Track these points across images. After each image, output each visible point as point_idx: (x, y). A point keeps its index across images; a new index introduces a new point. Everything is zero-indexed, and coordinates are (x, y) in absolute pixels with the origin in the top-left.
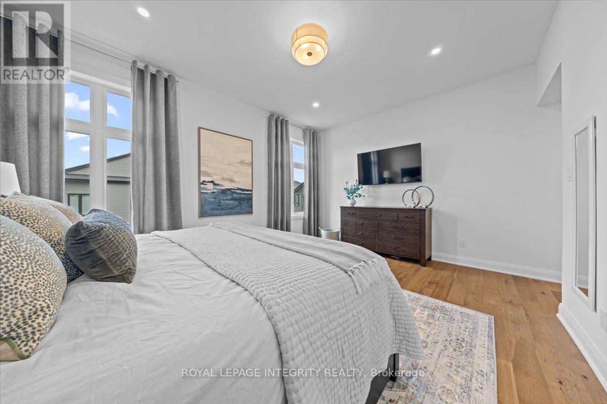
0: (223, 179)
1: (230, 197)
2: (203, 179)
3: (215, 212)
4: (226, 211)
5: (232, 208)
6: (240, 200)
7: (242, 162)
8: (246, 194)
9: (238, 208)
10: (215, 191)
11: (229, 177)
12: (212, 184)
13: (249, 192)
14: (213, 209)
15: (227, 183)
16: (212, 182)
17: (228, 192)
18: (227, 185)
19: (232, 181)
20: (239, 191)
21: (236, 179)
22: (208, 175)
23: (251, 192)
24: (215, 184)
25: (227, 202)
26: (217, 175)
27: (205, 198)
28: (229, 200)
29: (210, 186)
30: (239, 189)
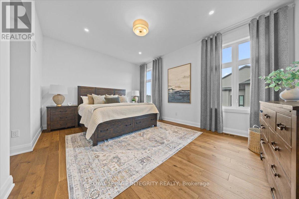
0: (176, 87)
1: (178, 95)
2: (169, 88)
3: (173, 101)
4: (177, 101)
5: (179, 100)
6: (183, 96)
7: (185, 77)
8: (186, 93)
9: (182, 100)
10: (173, 92)
11: (178, 86)
12: (172, 90)
13: (188, 92)
14: (172, 100)
15: (178, 88)
16: (172, 89)
17: (178, 92)
18: (178, 89)
19: (179, 87)
20: (183, 92)
21: (181, 86)
22: (171, 86)
23: (189, 92)
24: (173, 90)
25: (177, 97)
26: (174, 86)
27: (169, 95)
28: (178, 96)
29: (171, 91)
30: (183, 91)
